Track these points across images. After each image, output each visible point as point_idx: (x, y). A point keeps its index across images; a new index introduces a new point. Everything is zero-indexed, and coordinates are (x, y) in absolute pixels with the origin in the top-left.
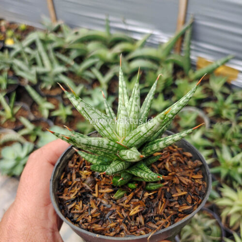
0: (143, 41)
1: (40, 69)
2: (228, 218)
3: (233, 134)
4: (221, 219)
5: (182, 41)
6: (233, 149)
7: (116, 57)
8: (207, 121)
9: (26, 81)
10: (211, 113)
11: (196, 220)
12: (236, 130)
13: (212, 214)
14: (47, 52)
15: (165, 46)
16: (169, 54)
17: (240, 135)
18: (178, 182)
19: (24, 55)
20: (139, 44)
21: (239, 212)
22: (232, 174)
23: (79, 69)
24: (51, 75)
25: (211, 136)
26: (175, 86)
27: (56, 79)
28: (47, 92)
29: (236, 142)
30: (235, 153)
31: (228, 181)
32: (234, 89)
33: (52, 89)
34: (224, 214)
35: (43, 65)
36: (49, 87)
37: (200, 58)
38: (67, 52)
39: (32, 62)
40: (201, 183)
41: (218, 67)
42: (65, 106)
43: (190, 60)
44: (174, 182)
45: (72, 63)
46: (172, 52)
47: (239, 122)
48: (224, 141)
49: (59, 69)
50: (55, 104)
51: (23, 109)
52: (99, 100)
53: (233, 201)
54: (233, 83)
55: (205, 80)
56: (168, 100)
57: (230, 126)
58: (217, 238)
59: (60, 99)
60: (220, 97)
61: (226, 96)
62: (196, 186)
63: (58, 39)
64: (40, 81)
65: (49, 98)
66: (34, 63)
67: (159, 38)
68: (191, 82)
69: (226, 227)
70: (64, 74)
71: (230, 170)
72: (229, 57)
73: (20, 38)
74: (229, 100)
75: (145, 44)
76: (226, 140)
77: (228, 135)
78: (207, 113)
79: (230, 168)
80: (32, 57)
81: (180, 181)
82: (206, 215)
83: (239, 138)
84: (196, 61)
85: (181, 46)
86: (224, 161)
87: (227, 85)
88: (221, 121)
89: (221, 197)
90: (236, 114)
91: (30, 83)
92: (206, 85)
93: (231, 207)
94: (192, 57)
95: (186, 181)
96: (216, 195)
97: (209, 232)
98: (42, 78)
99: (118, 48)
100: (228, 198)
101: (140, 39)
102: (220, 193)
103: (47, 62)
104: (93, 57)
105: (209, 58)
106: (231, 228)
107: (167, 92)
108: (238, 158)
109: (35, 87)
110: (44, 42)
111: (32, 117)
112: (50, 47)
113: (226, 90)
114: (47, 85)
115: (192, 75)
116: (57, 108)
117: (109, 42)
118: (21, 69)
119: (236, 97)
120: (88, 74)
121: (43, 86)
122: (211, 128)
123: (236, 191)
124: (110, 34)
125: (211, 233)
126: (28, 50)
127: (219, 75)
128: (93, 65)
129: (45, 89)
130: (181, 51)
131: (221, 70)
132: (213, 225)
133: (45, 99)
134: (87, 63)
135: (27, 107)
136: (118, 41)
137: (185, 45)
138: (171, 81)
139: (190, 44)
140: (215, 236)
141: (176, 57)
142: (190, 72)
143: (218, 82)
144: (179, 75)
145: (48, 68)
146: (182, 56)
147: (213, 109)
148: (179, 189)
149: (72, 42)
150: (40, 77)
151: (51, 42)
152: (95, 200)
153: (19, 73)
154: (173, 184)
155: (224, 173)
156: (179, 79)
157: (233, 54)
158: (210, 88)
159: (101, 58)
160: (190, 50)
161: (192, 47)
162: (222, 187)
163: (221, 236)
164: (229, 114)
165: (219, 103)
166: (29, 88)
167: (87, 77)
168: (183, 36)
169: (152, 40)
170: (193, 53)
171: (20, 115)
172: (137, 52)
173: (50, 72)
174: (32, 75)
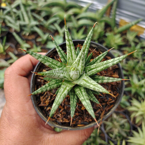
0: (87, 8)
1: (22, 23)
2: (135, 119)
3: (140, 67)
4: (130, 119)
5: (111, 9)
6: (140, 77)
7: (70, 17)
9: (13, 30)
11: (115, 119)
12: (141, 65)
13: (125, 116)
14: (27, 12)
15: (100, 11)
16: (102, 16)
17: (143, 68)
19: (12, 14)
20: (84, 9)
21: (142, 115)
22: (138, 92)
23: (47, 23)
24: (29, 26)
25: (126, 68)
26: (105, 36)
27: (32, 29)
28: (26, 37)
29: (142, 72)
30: (141, 79)
31: (136, 96)
32: (142, 40)
33: (29, 35)
34: (133, 116)
35: (24, 20)
36: (27, 34)
37: (122, 20)
38: (39, 13)
39: (17, 18)
41: (132, 25)
42: (37, 46)
43: (115, 21)
45: (42, 20)
46: (105, 16)
47: (143, 60)
48: (134, 71)
49: (34, 23)
50: (31, 45)
51: (10, 47)
53: (138, 108)
54: (141, 36)
55: (123, 33)
57: (138, 62)
58: (128, 130)
59: (34, 42)
60: (133, 44)
61: (136, 44)
63: (34, 4)
64: (22, 30)
65: (27, 41)
66: (18, 18)
67: (97, 6)
68: (115, 34)
69: (134, 124)
70: (37, 26)
71: (137, 90)
72: (140, 20)
73: (10, 3)
74: (138, 46)
75: (88, 10)
76: (136, 71)
77: (137, 68)
78: (124, 54)
79: (137, 88)
80: (17, 15)
82: (122, 116)
83: (143, 70)
84: (119, 22)
85: (110, 12)
86: (134, 84)
87: (137, 37)
88: (133, 59)
89: (131, 105)
90: (142, 55)
91: (15, 31)
92: (124, 37)
93: (137, 112)
94: (117, 19)
96: (128, 104)
97: (123, 126)
98: (23, 28)
99: (71, 12)
100: (135, 106)
101: (85, 6)
102: (130, 103)
103: (26, 18)
104: (55, 17)
105: (127, 20)
106: (136, 124)
107: (100, 40)
108: (142, 82)
109: (18, 34)
110: (25, 6)
111: (16, 52)
112: (29, 9)
113: (137, 40)
114: (26, 32)
115: (116, 30)
116: (32, 47)
117: (65, 7)
118: (10, 22)
119: (142, 45)
120: (52, 27)
121: (24, 33)
122: (127, 63)
123: (140, 102)
124: (66, 3)
125: (124, 127)
126: (15, 10)
127: (133, 30)
128: (55, 22)
129: (25, 35)
130: (110, 15)
131: (134, 28)
132: (125, 122)
133: (25, 41)
134: (51, 20)
135: (13, 46)
136: (71, 7)
137: (113, 11)
138: (103, 33)
139: (116, 11)
140: (126, 129)
141: (106, 18)
142: (115, 29)
143: (132, 35)
144: (108, 30)
145: (27, 22)
146: (111, 18)
147: (128, 51)
149: (43, 6)
150: (22, 27)
151: (29, 6)
153: (9, 24)
155: (133, 91)
156: (108, 32)
157: (142, 18)
158: (127, 38)
159: (61, 17)
160: (116, 14)
161: (117, 13)
162: (132, 99)
163: (130, 129)
164: (138, 55)
165: (132, 48)
166: (15, 34)
167: (51, 29)
168: (111, 5)
169: (92, 7)
170: (117, 16)
171: (9, 51)
172: (83, 15)
173: (28, 25)
174: (17, 26)
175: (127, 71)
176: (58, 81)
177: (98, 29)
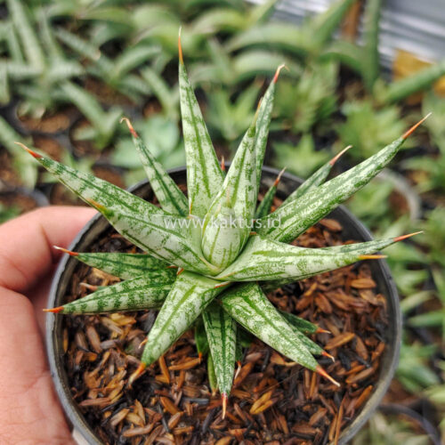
0: (267, 8)
5: (360, 10)
8: (413, 203)
10: (425, 184)
11: (382, 438)
13: (418, 423)
15: (319, 21)
16: (329, 40)
18: (330, 309)
20: (258, 13)
23: (113, 69)
26: (340, 117)
27: (56, 93)
36: (40, 113)
37: (402, 52)
40: (375, 301)
41: (444, 74)
42: (76, 159)
43: (377, 55)
44: (319, 310)
46: (337, 37)
52: (159, 146)
55: (409, 105)
56: (324, 150)
62: (367, 314)
67: (307, 2)
68: (379, 108)
75: (271, 15)
78: (414, 184)
81: (332, 303)
82: (407, 424)
84: (392, 60)
85: (358, 22)
92: (412, 117)
94: (384, 50)
95: (342, 301)
104: (146, 43)
105: (423, 53)
107: (322, 132)
115: (383, 92)
120: (134, 82)
121: (24, 109)
122: (423, 219)
128: (147, 63)
130: (357, 34)
137: (367, 20)
138: (331, 106)
139: (379, 17)
141: (345, 48)
144: (350, 91)
146: (359, 47)
147: (428, 174)
148: (334, 325)
149: (97, 4)
152: (165, 391)
154: (318, 314)
156: (350, 102)
159: (166, 47)
160: (378, 32)
161: (385, 26)
167: (132, 89)
170: (385, 39)
172: (252, 34)
175: (425, 249)
176: (156, 281)
177: (311, 87)
